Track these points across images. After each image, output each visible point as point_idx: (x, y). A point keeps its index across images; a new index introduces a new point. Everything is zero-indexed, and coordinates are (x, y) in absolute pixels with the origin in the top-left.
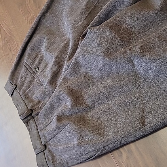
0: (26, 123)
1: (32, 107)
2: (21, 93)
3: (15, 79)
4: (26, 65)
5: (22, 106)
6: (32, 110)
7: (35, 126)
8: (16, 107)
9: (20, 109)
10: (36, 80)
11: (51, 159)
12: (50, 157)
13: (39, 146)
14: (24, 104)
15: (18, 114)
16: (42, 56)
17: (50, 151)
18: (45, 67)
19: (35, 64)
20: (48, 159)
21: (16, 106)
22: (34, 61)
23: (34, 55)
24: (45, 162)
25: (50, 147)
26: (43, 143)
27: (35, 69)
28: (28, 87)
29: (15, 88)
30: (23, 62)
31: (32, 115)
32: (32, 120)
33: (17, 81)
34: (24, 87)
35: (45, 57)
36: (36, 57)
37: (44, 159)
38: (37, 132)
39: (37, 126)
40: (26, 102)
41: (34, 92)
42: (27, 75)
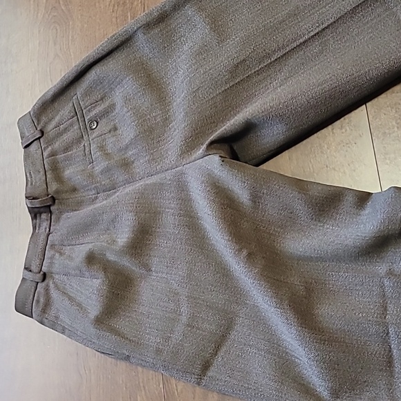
0: (33, 215)
1: (57, 192)
2: (45, 154)
3: (44, 119)
4: (77, 105)
5: (37, 180)
6: (53, 199)
7: (48, 230)
8: (26, 175)
9: (32, 184)
10: (84, 145)
11: (41, 304)
12: (42, 300)
13: (35, 268)
14: (44, 178)
15: (25, 192)
16: (113, 104)
17: (47, 290)
18: (110, 131)
19: (94, 112)
20: (38, 301)
21: (26, 173)
22: (94, 107)
23: (100, 94)
24: (30, 301)
25: (52, 285)
26: (44, 269)
27: (91, 121)
28: (64, 150)
29: (39, 138)
30: (72, 94)
31: (51, 208)
32: (47, 216)
33: (46, 124)
34: (57, 145)
35: (117, 111)
36: (102, 99)
37: (32, 296)
38: (45, 243)
39: (49, 231)
40: (48, 176)
41: (71, 165)
42: (71, 125)
